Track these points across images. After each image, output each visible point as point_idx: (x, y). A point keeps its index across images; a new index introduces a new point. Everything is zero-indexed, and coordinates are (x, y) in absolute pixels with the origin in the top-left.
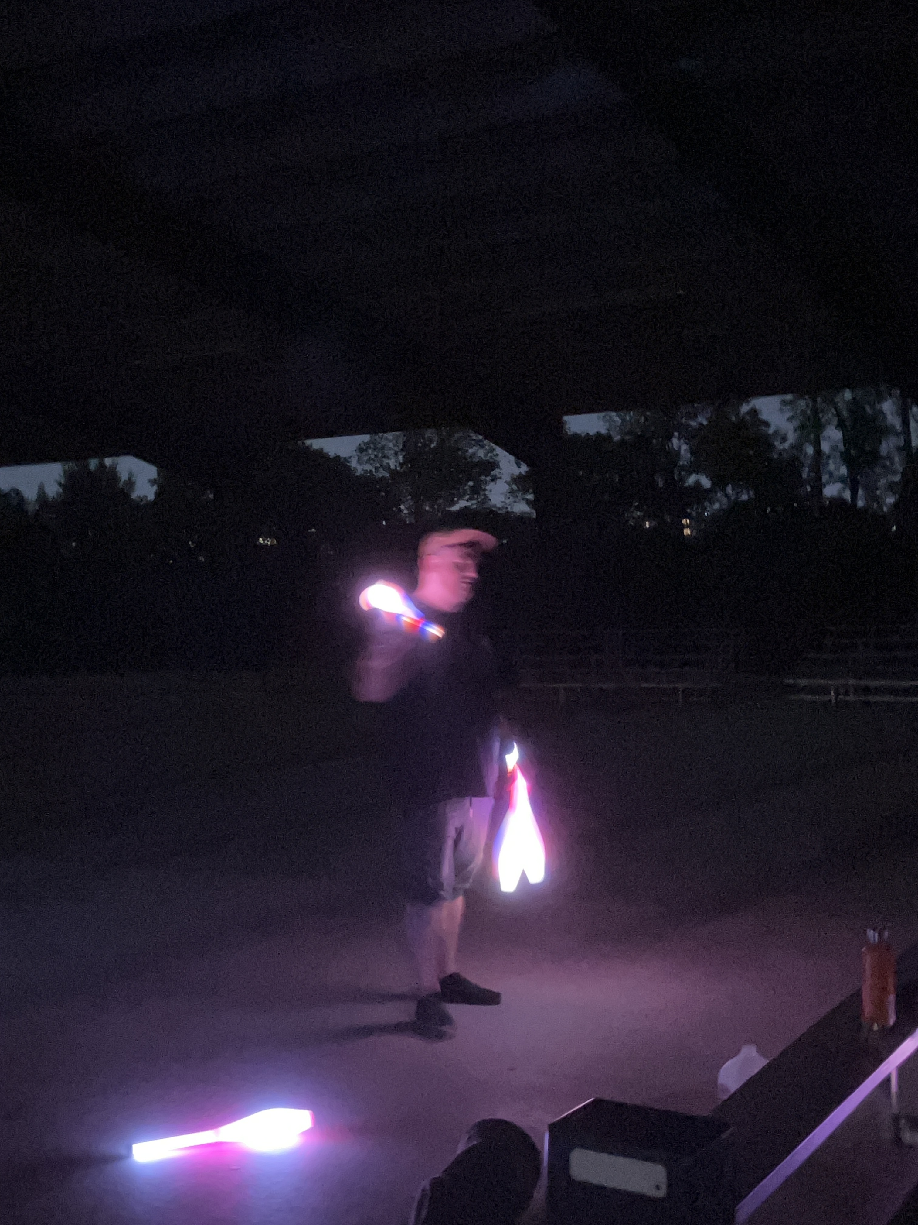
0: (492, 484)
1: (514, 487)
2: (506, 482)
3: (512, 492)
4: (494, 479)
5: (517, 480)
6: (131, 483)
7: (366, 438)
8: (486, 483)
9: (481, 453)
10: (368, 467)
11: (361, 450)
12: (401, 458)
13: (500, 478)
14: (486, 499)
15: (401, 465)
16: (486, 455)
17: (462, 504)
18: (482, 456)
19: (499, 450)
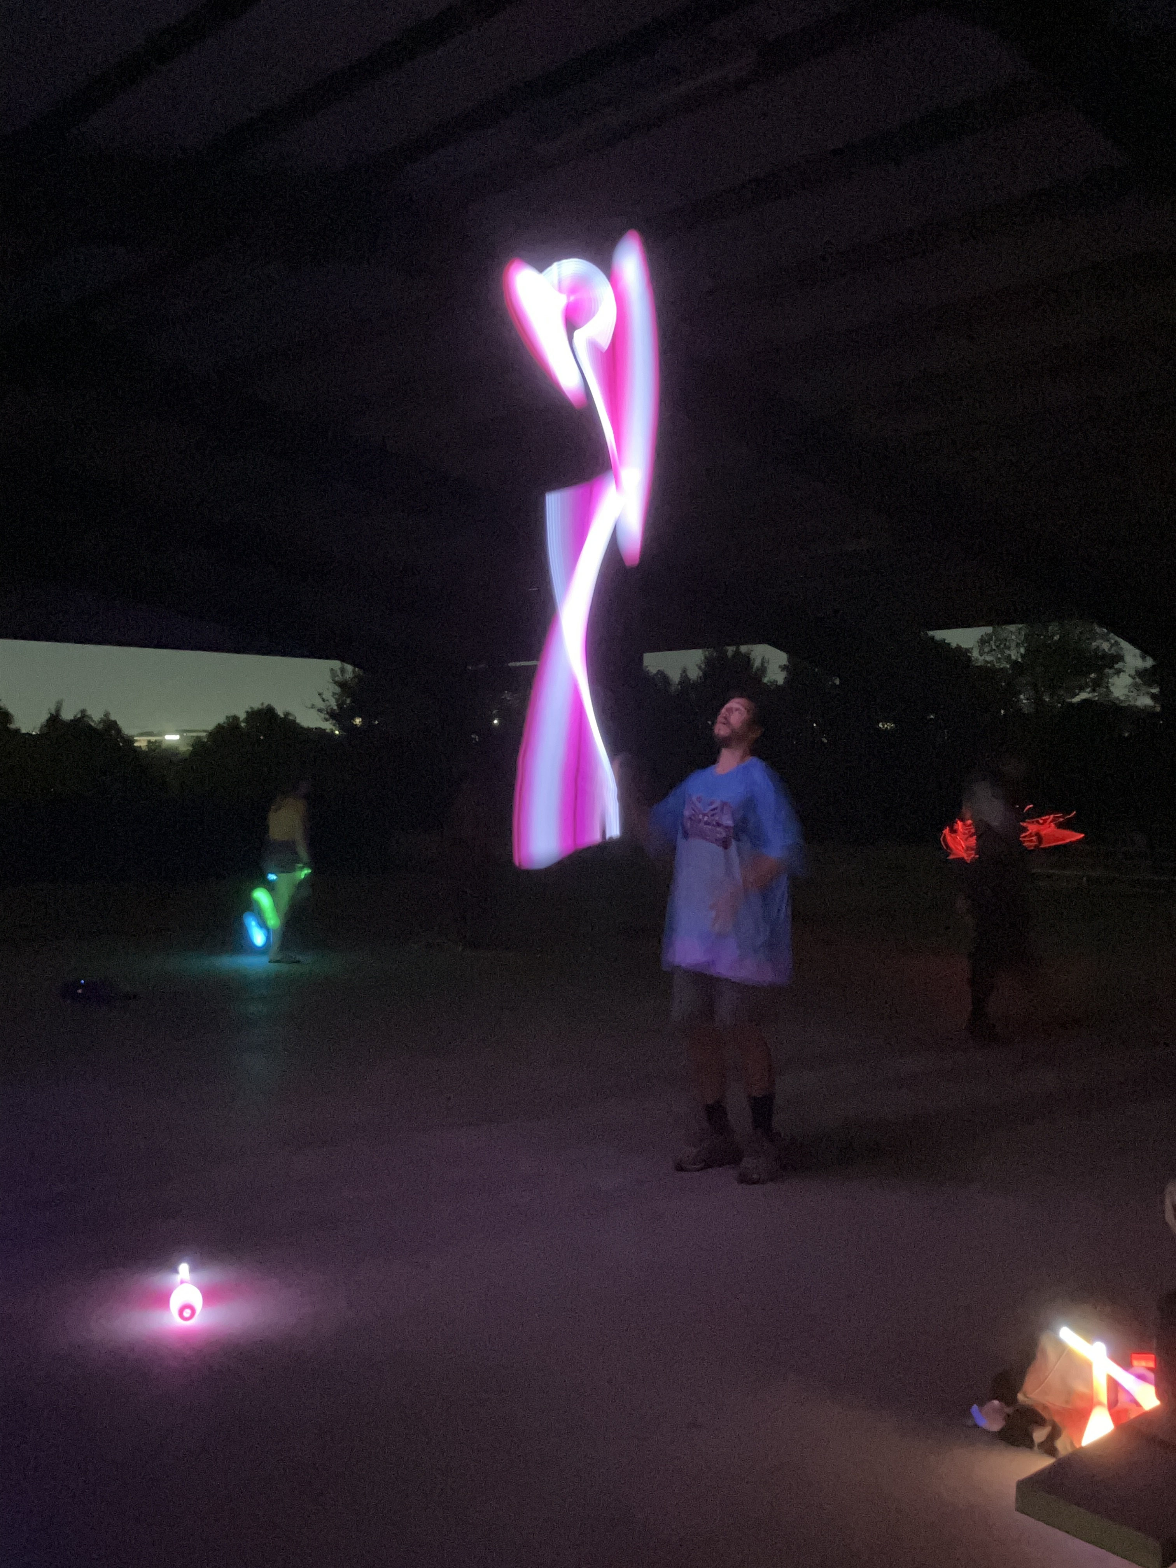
0: (1116, 677)
1: (1138, 680)
2: (1130, 676)
3: (1136, 686)
4: (1119, 672)
5: (1141, 674)
6: (763, 670)
7: (989, 630)
8: (1108, 676)
9: (1105, 646)
10: (989, 658)
11: (983, 642)
12: (1022, 650)
13: (1124, 671)
14: (1109, 692)
15: (1022, 656)
16: (1109, 650)
17: (1084, 696)
18: (1107, 650)
19: (1124, 644)
